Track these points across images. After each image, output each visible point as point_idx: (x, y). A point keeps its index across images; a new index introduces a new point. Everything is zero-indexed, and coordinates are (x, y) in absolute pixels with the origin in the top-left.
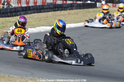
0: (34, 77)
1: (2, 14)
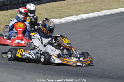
1: (13, 5)
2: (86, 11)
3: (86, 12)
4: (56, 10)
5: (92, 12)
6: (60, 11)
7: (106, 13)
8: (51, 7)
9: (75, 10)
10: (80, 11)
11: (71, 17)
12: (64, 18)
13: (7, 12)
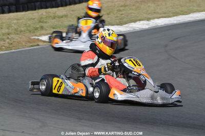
2: (165, 13)
3: (164, 15)
4: (116, 12)
5: (175, 15)
6: (121, 13)
7: (198, 17)
8: (108, 7)
9: (147, 11)
10: (155, 13)
11: (138, 22)
12: (126, 25)
13: (33, 13)
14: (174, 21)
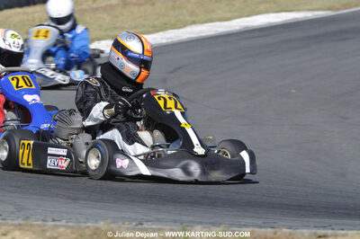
0: (27, 218)
9: (100, 26)
10: (116, 28)
14: (163, 38)
